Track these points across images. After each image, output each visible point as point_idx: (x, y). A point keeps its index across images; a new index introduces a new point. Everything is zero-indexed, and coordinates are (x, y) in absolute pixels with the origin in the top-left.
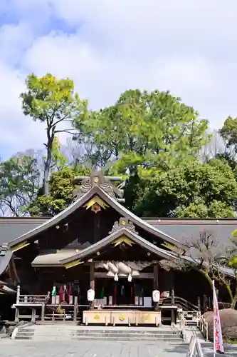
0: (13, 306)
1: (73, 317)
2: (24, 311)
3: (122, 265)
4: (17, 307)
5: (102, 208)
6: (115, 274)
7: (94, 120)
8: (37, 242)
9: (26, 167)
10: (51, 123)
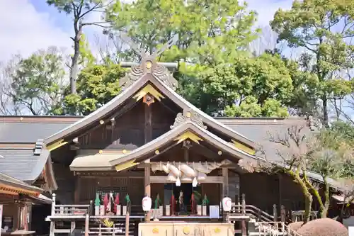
0: (48, 219)
1: (124, 230)
2: (62, 225)
3: (185, 167)
4: (52, 219)
5: (155, 99)
6: (177, 178)
7: (126, 12)
8: (76, 140)
9: (49, 66)
10: (79, 14)
